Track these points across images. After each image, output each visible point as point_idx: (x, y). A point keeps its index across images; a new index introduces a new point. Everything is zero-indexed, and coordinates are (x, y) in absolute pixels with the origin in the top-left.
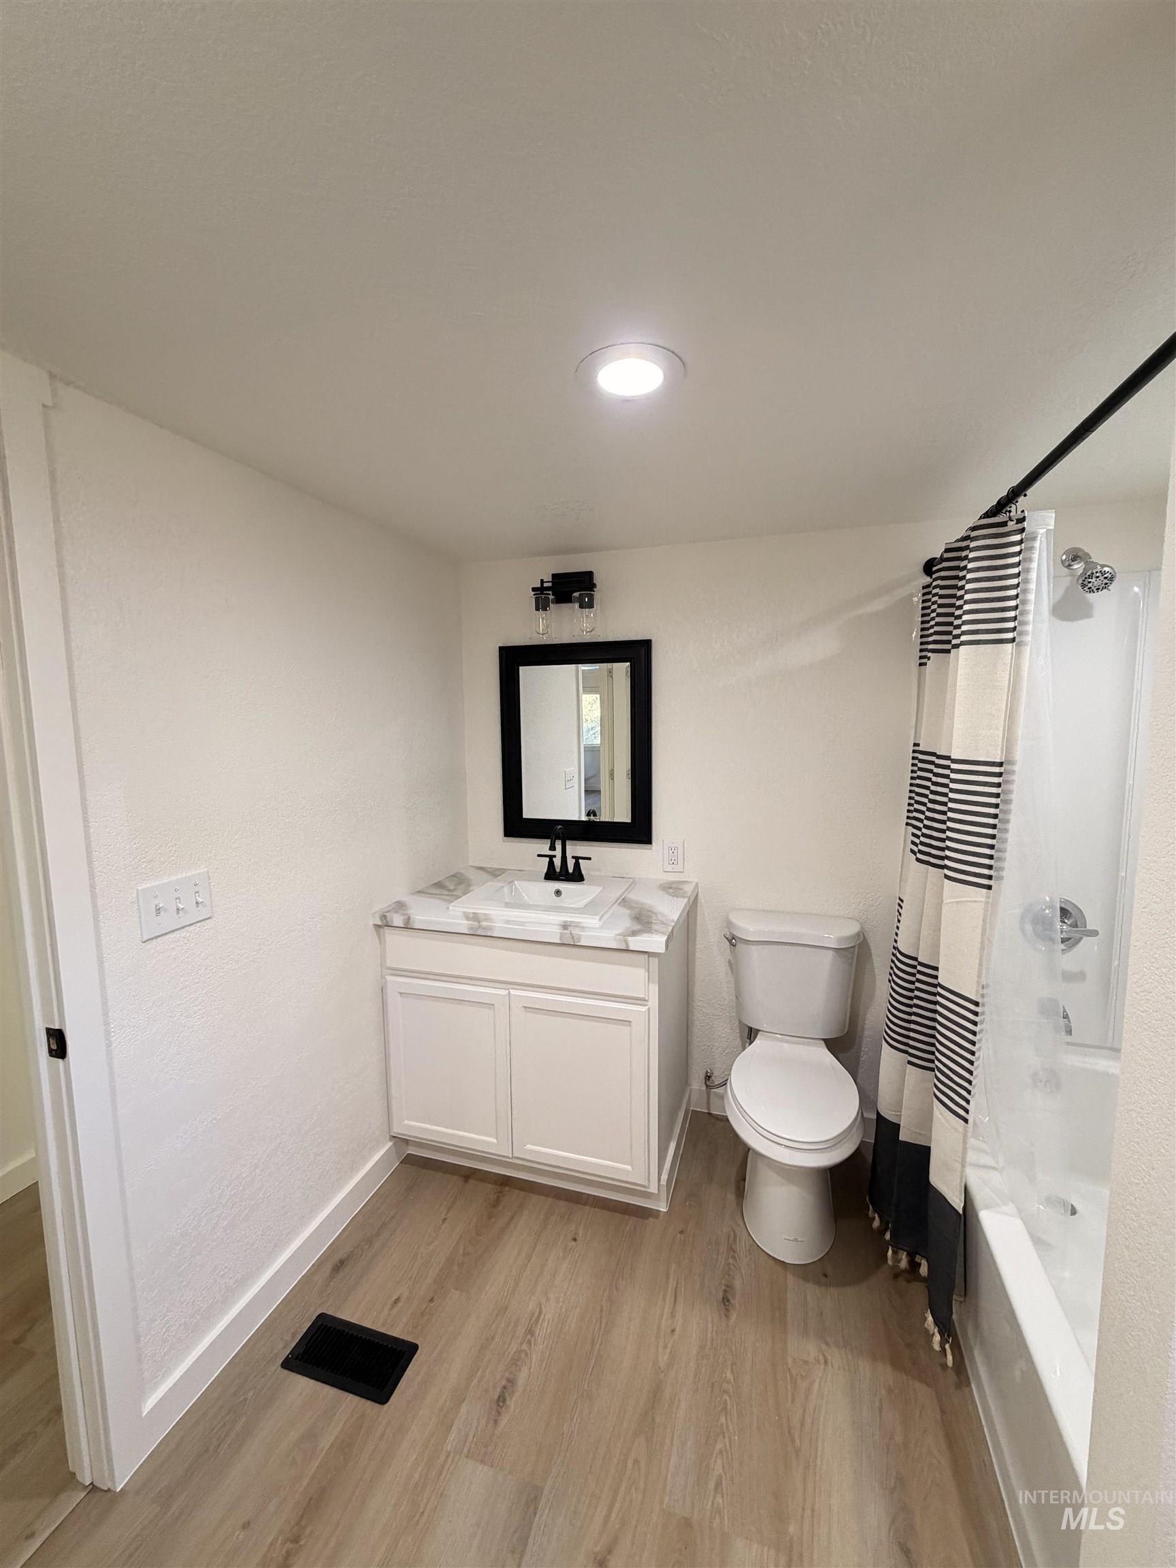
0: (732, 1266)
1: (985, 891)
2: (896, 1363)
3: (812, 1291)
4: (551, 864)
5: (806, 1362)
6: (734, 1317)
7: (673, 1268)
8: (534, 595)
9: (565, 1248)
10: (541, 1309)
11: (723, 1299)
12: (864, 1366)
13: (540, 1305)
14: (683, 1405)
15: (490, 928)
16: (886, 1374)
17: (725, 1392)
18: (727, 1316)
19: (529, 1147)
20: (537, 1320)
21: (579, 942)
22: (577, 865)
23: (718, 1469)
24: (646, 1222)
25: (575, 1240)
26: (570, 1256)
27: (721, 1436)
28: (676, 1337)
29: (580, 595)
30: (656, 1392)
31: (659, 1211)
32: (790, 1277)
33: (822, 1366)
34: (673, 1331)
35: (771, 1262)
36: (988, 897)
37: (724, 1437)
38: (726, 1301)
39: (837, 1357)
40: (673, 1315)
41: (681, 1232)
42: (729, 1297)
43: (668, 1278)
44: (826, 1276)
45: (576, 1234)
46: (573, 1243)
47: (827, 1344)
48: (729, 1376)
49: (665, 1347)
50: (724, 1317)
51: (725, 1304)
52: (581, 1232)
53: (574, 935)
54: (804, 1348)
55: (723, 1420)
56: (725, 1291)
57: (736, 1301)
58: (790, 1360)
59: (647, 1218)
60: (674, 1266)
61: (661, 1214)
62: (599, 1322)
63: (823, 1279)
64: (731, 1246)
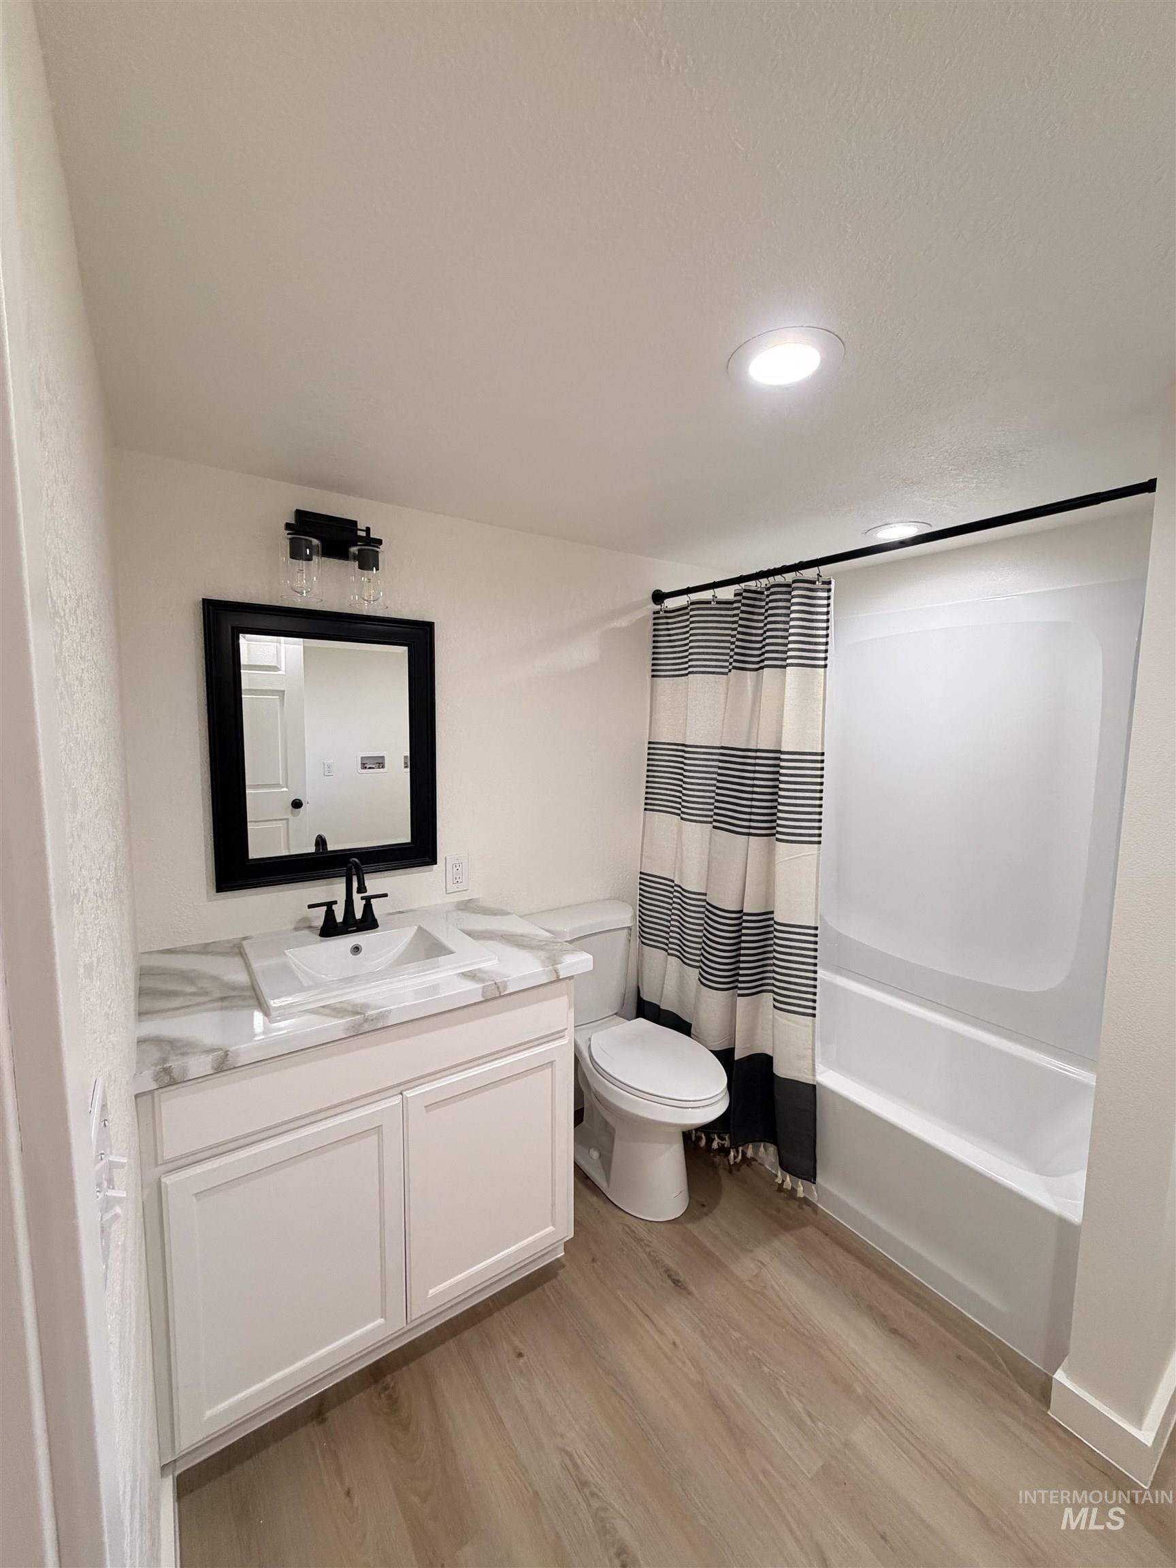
0: (652, 1253)
1: (816, 846)
2: (787, 1228)
3: (707, 1222)
4: (330, 914)
5: (756, 1276)
6: (692, 1288)
7: (621, 1296)
8: (289, 534)
9: (521, 1372)
10: (567, 1453)
11: (674, 1283)
12: (776, 1244)
13: (562, 1450)
14: (740, 1391)
15: (382, 1016)
16: (788, 1238)
17: (747, 1348)
18: (690, 1293)
19: (432, 1292)
20: (576, 1466)
21: (505, 991)
22: (368, 908)
23: (798, 1406)
24: (559, 1278)
25: (520, 1355)
26: (534, 1373)
27: (777, 1382)
28: (681, 1347)
29: (359, 550)
30: (716, 1404)
31: (558, 1259)
32: (690, 1226)
33: (764, 1269)
34: (674, 1344)
35: (669, 1226)
36: (819, 850)
37: (780, 1380)
38: (676, 1282)
39: (762, 1254)
40: (661, 1333)
41: (594, 1260)
42: (677, 1278)
43: (625, 1307)
44: (703, 1206)
45: (515, 1348)
46: (521, 1361)
47: (751, 1251)
48: (736, 1335)
49: (684, 1363)
50: (690, 1297)
51: (679, 1286)
52: (517, 1342)
53: (499, 984)
54: (745, 1268)
55: (765, 1369)
56: (669, 1276)
57: (683, 1276)
58: (747, 1283)
59: (556, 1275)
60: (620, 1294)
61: (563, 1261)
62: (623, 1402)
63: (705, 1209)
64: (636, 1238)
